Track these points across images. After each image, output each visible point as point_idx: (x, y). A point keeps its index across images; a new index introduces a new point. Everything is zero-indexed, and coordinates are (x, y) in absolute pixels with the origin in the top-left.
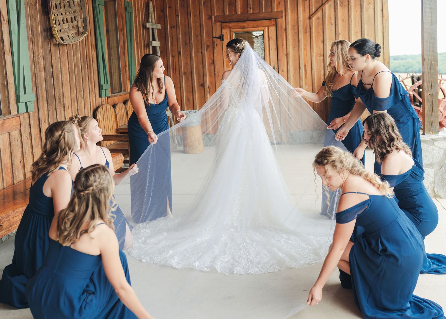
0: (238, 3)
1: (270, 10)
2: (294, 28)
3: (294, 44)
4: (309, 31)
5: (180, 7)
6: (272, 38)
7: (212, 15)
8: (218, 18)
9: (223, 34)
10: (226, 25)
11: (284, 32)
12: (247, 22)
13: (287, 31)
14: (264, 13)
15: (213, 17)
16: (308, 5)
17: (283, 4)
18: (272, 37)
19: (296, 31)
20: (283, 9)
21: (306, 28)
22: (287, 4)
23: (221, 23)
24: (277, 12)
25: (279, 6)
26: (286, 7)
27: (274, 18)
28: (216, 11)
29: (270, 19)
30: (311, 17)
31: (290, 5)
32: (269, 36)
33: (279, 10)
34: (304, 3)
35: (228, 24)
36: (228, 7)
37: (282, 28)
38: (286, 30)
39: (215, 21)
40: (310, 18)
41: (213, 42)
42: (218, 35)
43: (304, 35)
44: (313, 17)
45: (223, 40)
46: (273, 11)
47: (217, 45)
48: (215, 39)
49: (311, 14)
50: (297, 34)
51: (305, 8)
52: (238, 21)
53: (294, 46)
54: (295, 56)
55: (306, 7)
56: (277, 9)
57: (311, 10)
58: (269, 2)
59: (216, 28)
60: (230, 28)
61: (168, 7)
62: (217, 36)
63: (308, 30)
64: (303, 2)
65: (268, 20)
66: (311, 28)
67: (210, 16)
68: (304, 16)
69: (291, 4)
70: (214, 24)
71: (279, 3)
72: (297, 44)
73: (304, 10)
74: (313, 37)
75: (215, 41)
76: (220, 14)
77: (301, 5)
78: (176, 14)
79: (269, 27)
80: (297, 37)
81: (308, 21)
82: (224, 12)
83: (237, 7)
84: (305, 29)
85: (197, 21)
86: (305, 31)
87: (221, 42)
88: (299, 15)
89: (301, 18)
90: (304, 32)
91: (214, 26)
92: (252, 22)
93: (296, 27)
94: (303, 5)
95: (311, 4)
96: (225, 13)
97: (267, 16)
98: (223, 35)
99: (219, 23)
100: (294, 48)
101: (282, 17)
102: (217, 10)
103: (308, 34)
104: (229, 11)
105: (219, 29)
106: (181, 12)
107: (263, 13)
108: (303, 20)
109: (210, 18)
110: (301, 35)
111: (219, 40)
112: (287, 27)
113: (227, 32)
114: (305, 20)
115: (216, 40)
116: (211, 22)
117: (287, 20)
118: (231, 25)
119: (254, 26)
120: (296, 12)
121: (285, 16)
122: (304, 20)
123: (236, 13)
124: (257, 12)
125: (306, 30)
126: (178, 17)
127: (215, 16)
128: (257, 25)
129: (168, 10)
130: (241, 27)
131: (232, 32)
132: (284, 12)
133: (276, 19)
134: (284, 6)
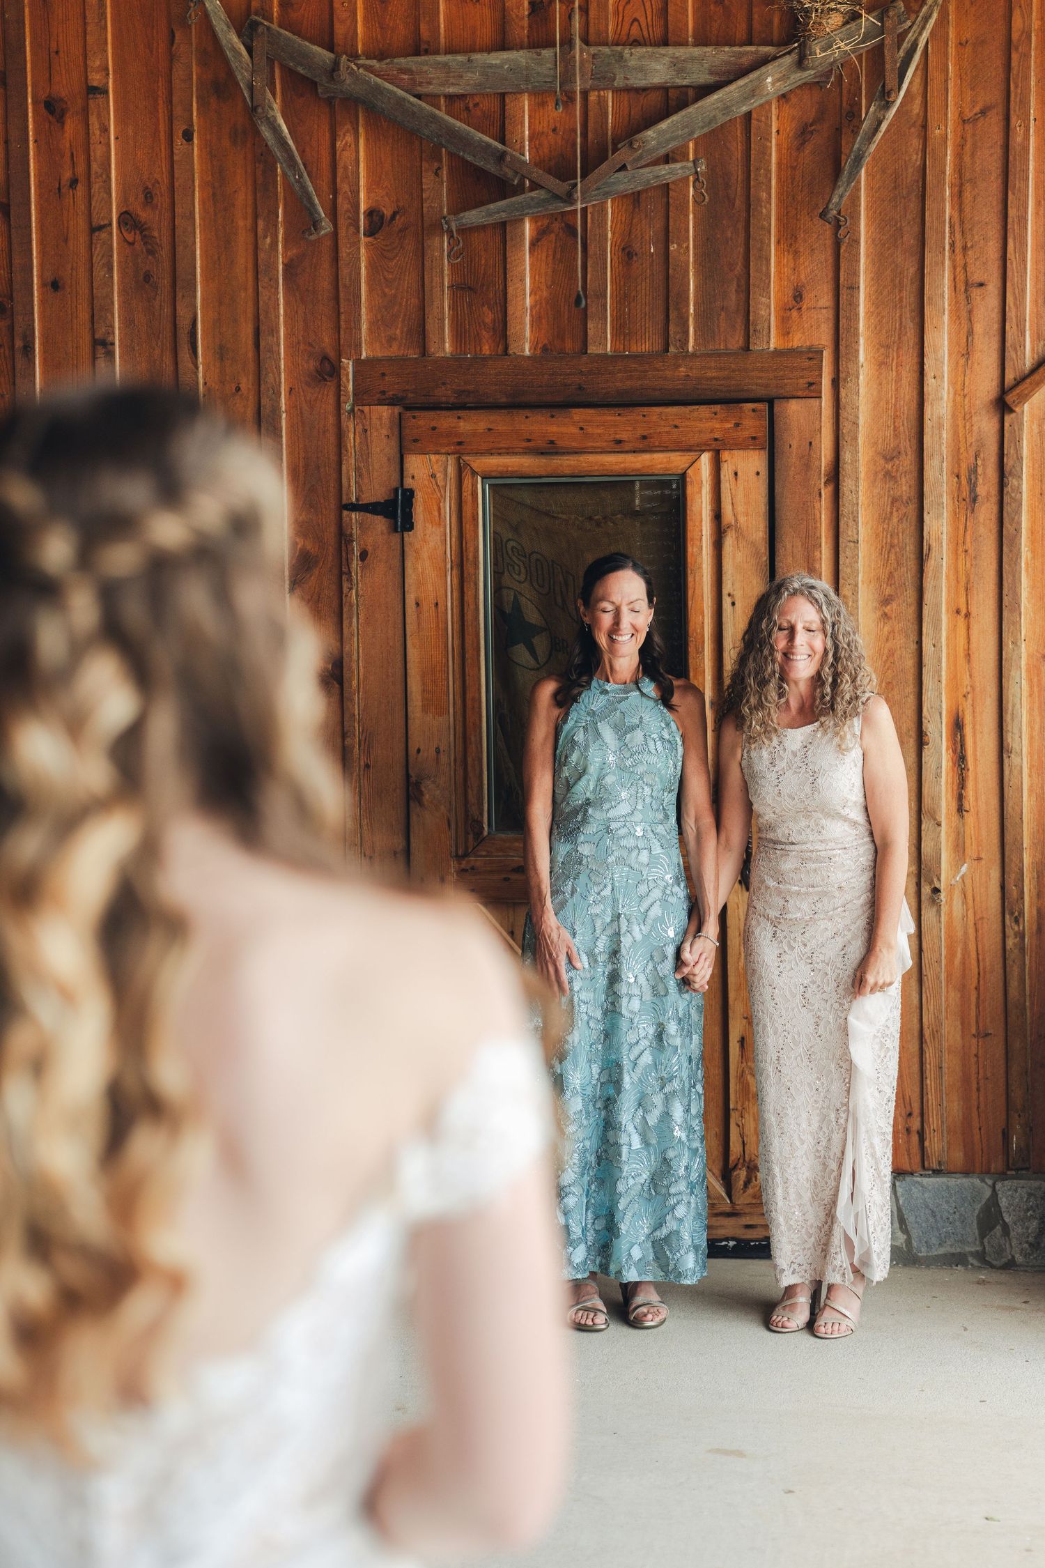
0: (522, 280)
1: (736, 342)
2: (889, 466)
3: (891, 575)
4: (994, 491)
5: (123, 292)
6: (738, 530)
7: (340, 356)
8: (383, 374)
9: (408, 483)
10: (434, 429)
11: (826, 493)
12: (578, 414)
13: (847, 485)
14: (694, 355)
15: (349, 366)
16: (995, 315)
17: (826, 300)
18: (742, 519)
19: (905, 487)
20: (824, 338)
21: (973, 471)
22: (854, 305)
23: (397, 410)
24: (778, 353)
25: (795, 313)
26: (843, 322)
27: (761, 392)
28: (370, 330)
29: (730, 400)
30: (1009, 398)
31: (869, 314)
32: (717, 516)
33: (797, 341)
34: (968, 298)
35: (446, 421)
36: (453, 307)
37: (807, 463)
38: (835, 476)
39: (361, 396)
40: (1003, 405)
41: (343, 538)
42: (377, 491)
43: (955, 515)
44: (1024, 398)
45: (408, 525)
46: (758, 346)
47: (364, 555)
48: (354, 516)
49: (1010, 377)
50: (911, 509)
51: (970, 333)
52: (515, 404)
53: (888, 591)
54: (891, 653)
55: (978, 328)
56: (785, 332)
57: (1010, 353)
58: (733, 287)
59: (366, 442)
60: (460, 448)
61: (43, 285)
62: (368, 498)
63: (986, 486)
64: (962, 297)
65: (717, 408)
66: (1007, 469)
67: (325, 358)
68: (961, 392)
69: (878, 303)
70: (352, 410)
71: (798, 296)
72: (907, 573)
73: (965, 352)
74: (1018, 531)
75: (355, 531)
76: (394, 351)
77: (946, 317)
78: (93, 331)
79: (725, 455)
80: (908, 528)
81: (986, 425)
82: (420, 334)
83: (510, 310)
84: (964, 481)
85: (238, 389)
86: (965, 493)
87: (396, 538)
88: (930, 383)
89: (940, 406)
90: (957, 498)
91: (349, 425)
92: (609, 416)
93: (907, 462)
94: (956, 316)
95: (1011, 314)
96: (432, 348)
97: (712, 379)
98: (409, 495)
99: (384, 413)
100: (886, 601)
101: (813, 390)
102: (373, 324)
103: (987, 511)
104: (460, 334)
105: (382, 446)
106: (128, 322)
107: (686, 356)
108: (954, 416)
109: (328, 370)
110: (939, 516)
111: (380, 524)
112: (846, 456)
113: (439, 476)
114: (967, 417)
115: (361, 524)
116: (331, 400)
117: (843, 414)
118: (470, 425)
119: (620, 442)
120: (910, 359)
121: (836, 383)
122: (962, 416)
123: (506, 348)
124: (645, 347)
125: (973, 486)
126: (110, 354)
127: (358, 363)
128: (644, 437)
129: (42, 302)
130: (531, 444)
131: (474, 473)
132: (827, 356)
133: (771, 402)
134: (828, 314)
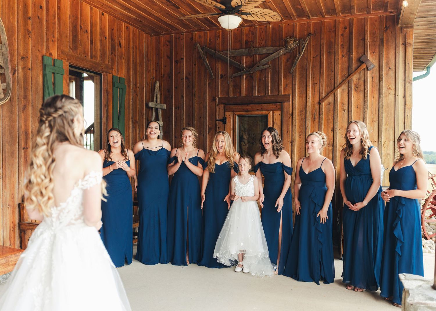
0: (243, 84)
1: (276, 94)
2: (301, 113)
3: (301, 131)
4: (318, 117)
5: (185, 89)
6: (276, 124)
7: (216, 97)
8: (222, 100)
9: (226, 116)
10: (230, 108)
11: (291, 117)
12: (251, 105)
13: (294, 116)
14: (270, 96)
15: (217, 98)
16: (319, 88)
17: (291, 87)
18: (277, 122)
19: (304, 117)
20: (291, 92)
21: (315, 114)
22: (295, 87)
23: (224, 105)
24: (283, 95)
25: (286, 89)
26: (294, 90)
27: (280, 101)
28: (221, 93)
29: (275, 103)
30: (320, 102)
31: (298, 89)
32: (273, 121)
33: (286, 93)
34: (314, 86)
35: (231, 107)
36: (233, 89)
37: (288, 113)
38: (292, 115)
39: (219, 103)
40: (319, 103)
41: (216, 125)
42: (221, 118)
43: (312, 121)
44: (323, 102)
45: (225, 123)
46: (280, 94)
47: (219, 128)
48: (218, 122)
49: (321, 98)
50: (304, 120)
51: (314, 91)
52: (242, 104)
53: (301, 133)
54: (301, 144)
55: (316, 91)
56: (284, 92)
57: (321, 94)
58: (276, 85)
59: (220, 110)
60: (233, 111)
61: (174, 88)
62: (220, 119)
63: (317, 116)
64: (313, 86)
65: (273, 104)
66: (320, 113)
67: (214, 97)
68: (313, 101)
69: (299, 87)
70: (217, 105)
71: (287, 86)
72: (304, 131)
73: (314, 94)
74: (322, 124)
75: (218, 124)
76: (224, 96)
77: (310, 89)
78: (181, 95)
79: (274, 111)
80: (304, 123)
81: (317, 106)
82: (228, 93)
83: (241, 89)
84: (313, 115)
85: (201, 102)
86: (313, 118)
87: (224, 125)
88: (308, 99)
89: (310, 103)
90: (312, 118)
91: (217, 108)
92: (256, 106)
93: (304, 112)
94: (312, 89)
95: (321, 88)
96: (230, 95)
97: (272, 99)
98: (226, 118)
99: (222, 105)
100: (300, 135)
101: (289, 101)
102: (221, 92)
103: (317, 120)
104: (234, 93)
105: (222, 111)
106: (186, 93)
107: (268, 96)
108: (312, 105)
109: (214, 99)
110: (309, 121)
111: (221, 123)
112: (294, 111)
113: (230, 115)
114: (314, 105)
115: (219, 123)
116: (215, 104)
117: (293, 105)
118: (235, 107)
119: (258, 109)
120: (304, 96)
121: (292, 100)
122: (313, 105)
123: (241, 95)
124: (262, 95)
125: (315, 116)
126: (183, 98)
127: (219, 98)
128: (262, 109)
129: (174, 90)
130: (244, 110)
131: (235, 115)
132: (291, 95)
133: (282, 103)
134: (292, 89)
